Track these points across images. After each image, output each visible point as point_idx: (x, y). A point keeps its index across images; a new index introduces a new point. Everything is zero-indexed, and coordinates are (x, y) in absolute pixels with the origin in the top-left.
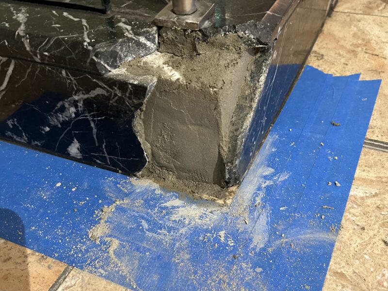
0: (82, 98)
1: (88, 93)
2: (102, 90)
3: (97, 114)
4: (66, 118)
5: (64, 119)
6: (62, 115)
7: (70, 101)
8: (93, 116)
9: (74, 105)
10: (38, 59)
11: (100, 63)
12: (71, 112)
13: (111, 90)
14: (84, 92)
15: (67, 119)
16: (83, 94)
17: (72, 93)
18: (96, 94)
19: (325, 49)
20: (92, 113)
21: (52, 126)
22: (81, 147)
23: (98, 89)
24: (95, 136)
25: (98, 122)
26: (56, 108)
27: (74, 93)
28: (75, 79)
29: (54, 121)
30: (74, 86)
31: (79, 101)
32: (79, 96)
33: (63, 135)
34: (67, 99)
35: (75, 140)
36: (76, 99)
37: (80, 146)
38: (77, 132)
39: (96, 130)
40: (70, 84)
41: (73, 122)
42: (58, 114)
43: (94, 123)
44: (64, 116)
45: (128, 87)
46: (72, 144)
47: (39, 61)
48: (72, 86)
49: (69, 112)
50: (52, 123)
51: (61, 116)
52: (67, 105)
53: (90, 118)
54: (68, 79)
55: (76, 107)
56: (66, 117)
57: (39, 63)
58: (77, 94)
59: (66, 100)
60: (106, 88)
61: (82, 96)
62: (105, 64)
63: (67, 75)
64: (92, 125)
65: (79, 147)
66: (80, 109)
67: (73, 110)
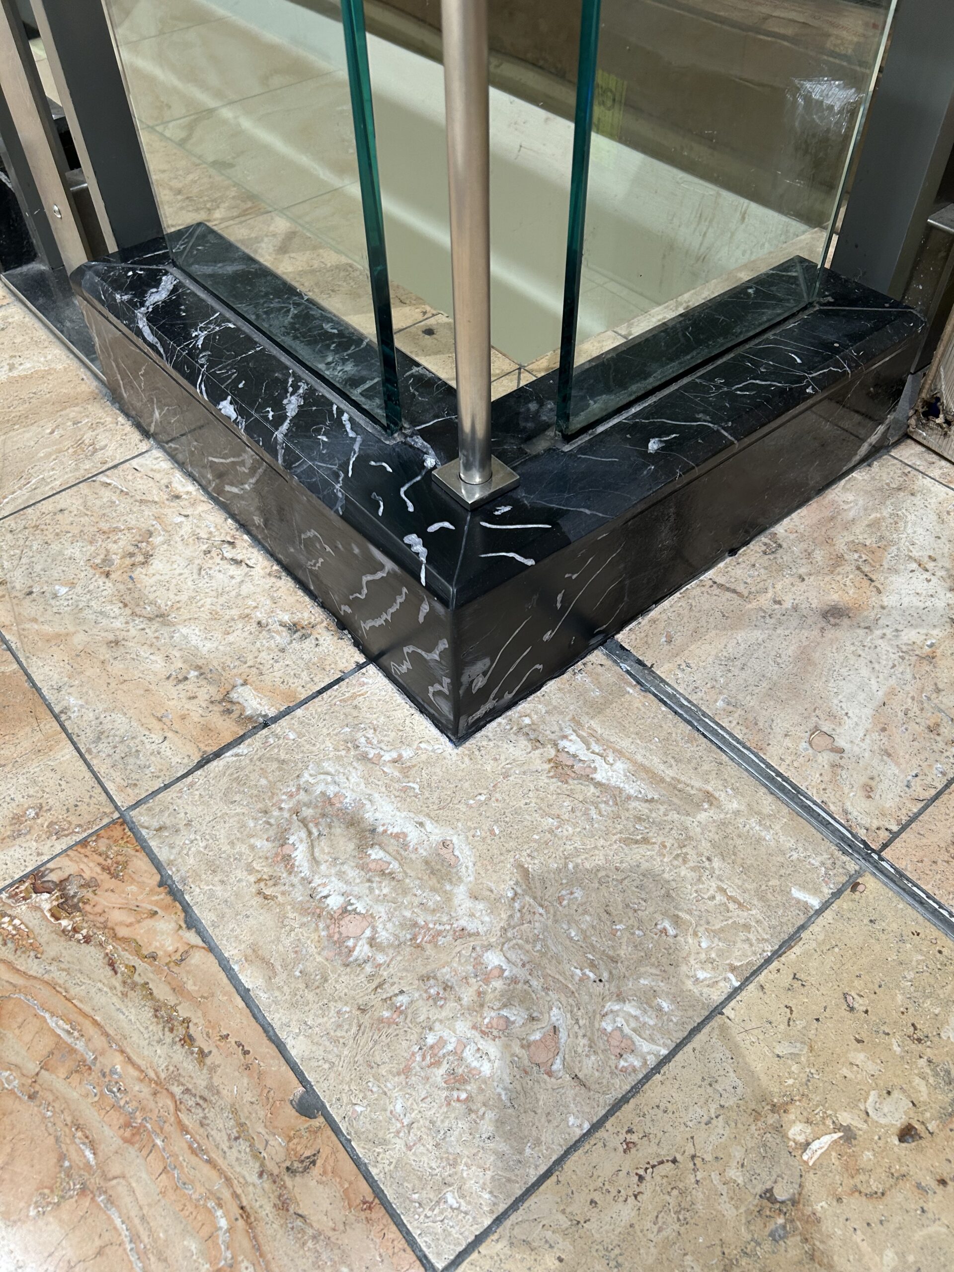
19: (794, 536)
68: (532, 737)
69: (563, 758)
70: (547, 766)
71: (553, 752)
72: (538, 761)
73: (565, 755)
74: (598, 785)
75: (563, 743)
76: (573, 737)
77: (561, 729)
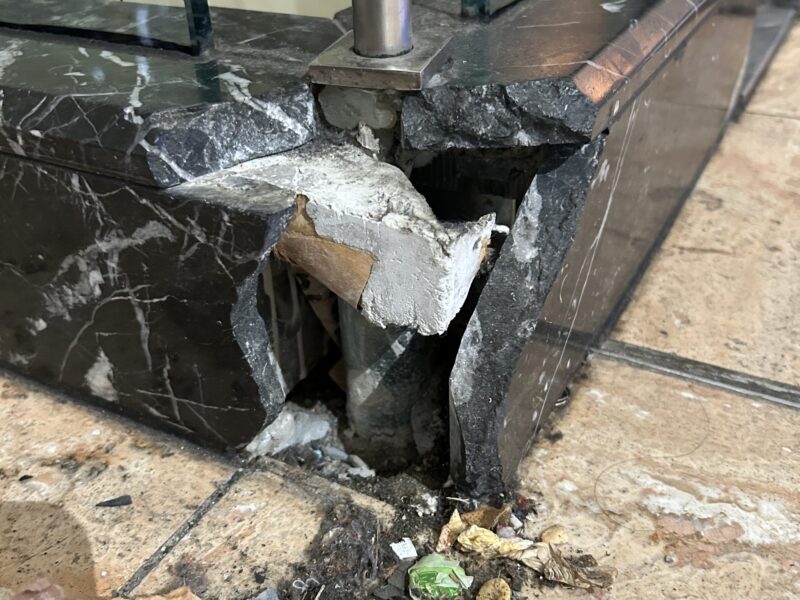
0: (116, 248)
1: (128, 234)
2: (160, 226)
3: (149, 288)
4: (81, 297)
5: (77, 301)
6: (73, 290)
7: (89, 255)
8: (141, 295)
9: (99, 265)
10: (18, 147)
11: (157, 158)
12: (92, 283)
13: (181, 227)
14: (121, 232)
15: (84, 301)
16: (118, 236)
17: (94, 236)
18: (147, 237)
19: (725, 189)
20: (139, 287)
21: (51, 316)
22: (114, 373)
23: (151, 223)
24: (146, 346)
25: (152, 309)
26: (60, 272)
27: (98, 233)
28: (99, 198)
29: (56, 306)
30: (98, 215)
31: (110, 255)
32: (109, 241)
33: (76, 340)
34: (83, 250)
35: (102, 354)
36: (104, 250)
37: (113, 369)
38: (107, 334)
39: (148, 332)
40: (89, 210)
41: (97, 307)
42: (64, 287)
43: (145, 311)
44: (76, 293)
45: (222, 220)
46: (96, 365)
47: (21, 152)
48: (94, 215)
49: (89, 283)
50: (52, 310)
51: (70, 292)
52: (83, 266)
53: (135, 300)
54: (85, 198)
55: (104, 270)
56: (82, 295)
57: (21, 157)
58: (105, 238)
59: (81, 253)
60: (170, 222)
61: (115, 242)
62: (171, 160)
63: (83, 188)
64: (140, 317)
65: (111, 373)
66: (111, 276)
67: (96, 277)
68: (595, 509)
69: (671, 526)
70: (658, 549)
71: (648, 524)
72: (636, 547)
73: (673, 521)
74: (763, 550)
75: (653, 503)
76: (661, 487)
77: (633, 482)
